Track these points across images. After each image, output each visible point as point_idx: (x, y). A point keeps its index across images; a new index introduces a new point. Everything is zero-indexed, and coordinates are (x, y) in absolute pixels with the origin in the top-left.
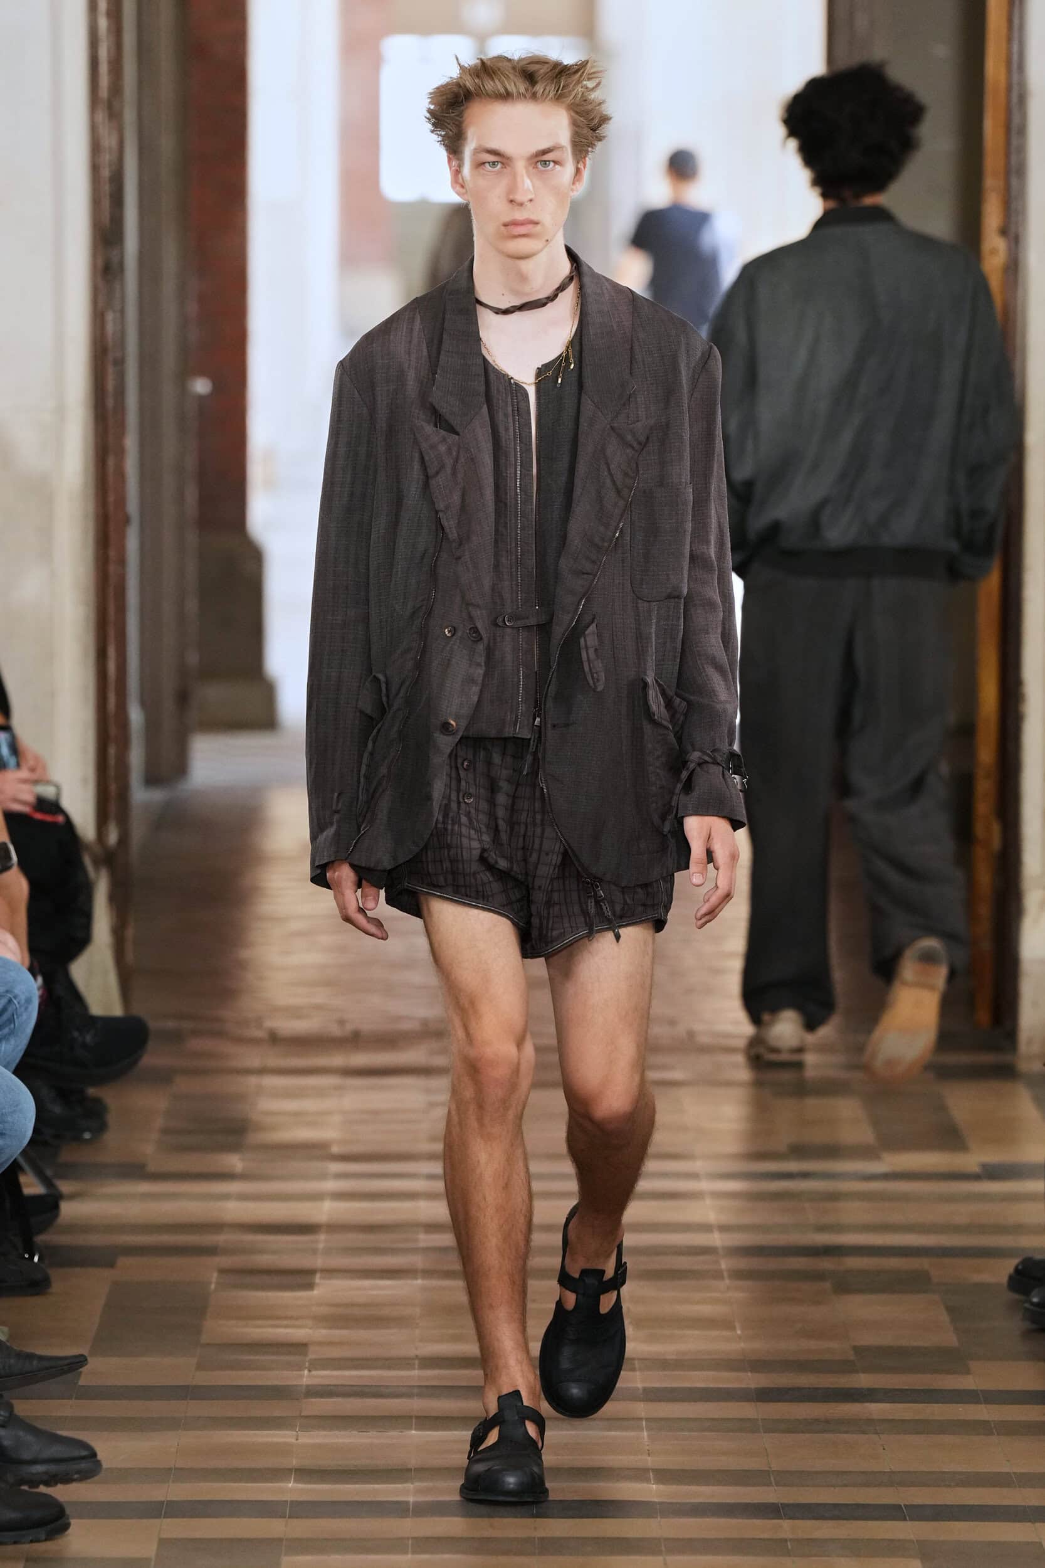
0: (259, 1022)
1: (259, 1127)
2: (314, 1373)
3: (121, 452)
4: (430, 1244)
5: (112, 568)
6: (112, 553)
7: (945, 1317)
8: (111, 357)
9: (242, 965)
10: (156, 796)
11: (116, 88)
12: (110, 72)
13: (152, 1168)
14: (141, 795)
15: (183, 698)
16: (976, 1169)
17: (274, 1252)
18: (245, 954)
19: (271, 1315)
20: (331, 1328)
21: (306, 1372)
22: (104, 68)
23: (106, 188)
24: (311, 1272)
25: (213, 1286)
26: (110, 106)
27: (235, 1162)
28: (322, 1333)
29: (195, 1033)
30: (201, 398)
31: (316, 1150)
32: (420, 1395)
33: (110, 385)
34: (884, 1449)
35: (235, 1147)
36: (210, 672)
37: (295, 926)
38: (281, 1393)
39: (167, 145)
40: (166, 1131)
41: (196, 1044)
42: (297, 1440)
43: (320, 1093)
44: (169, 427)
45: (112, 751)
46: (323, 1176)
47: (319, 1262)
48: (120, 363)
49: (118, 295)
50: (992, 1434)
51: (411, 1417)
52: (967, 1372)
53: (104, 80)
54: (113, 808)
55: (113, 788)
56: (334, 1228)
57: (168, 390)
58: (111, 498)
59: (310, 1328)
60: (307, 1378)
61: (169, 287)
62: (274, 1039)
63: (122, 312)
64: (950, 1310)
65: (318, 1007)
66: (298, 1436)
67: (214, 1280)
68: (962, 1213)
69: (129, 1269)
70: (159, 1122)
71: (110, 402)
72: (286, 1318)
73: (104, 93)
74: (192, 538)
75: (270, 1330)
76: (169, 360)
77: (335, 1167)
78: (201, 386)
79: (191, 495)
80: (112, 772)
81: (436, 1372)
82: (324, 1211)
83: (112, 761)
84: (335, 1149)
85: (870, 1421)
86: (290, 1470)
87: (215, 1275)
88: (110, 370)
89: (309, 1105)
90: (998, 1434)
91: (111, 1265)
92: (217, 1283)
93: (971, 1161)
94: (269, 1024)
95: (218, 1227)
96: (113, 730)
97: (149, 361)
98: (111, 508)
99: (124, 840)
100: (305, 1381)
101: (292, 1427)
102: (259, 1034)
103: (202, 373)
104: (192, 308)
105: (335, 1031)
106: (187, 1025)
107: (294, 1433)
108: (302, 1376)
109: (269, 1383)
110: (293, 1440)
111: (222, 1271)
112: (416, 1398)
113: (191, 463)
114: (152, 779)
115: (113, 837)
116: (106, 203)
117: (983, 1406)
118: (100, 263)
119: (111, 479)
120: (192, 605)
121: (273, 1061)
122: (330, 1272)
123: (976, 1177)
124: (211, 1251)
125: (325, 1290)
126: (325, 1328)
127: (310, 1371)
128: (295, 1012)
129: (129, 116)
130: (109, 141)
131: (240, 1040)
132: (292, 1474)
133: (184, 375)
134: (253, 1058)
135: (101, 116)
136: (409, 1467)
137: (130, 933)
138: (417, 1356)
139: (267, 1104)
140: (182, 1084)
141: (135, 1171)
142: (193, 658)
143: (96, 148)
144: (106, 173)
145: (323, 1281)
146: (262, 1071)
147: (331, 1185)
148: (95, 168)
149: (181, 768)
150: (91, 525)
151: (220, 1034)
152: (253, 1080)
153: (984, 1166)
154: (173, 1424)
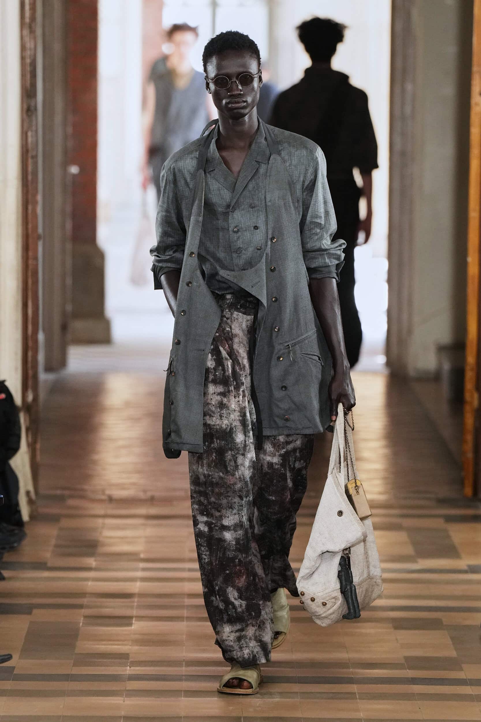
0: (103, 491)
1: (104, 545)
2: (132, 668)
3: (35, 203)
4: (190, 604)
5: (30, 262)
6: (30, 254)
7: (450, 642)
8: (30, 155)
9: (95, 462)
10: (50, 377)
11: (33, 18)
12: (30, 9)
13: (49, 565)
14: (43, 376)
15: (64, 328)
16: (466, 568)
17: (111, 607)
18: (96, 457)
19: (110, 639)
20: (141, 646)
21: (128, 668)
22: (27, 7)
23: (28, 69)
24: (131, 618)
25: (81, 624)
26: (30, 27)
27: (92, 562)
28: (136, 648)
29: (71, 497)
30: (74, 176)
31: (133, 557)
32: (186, 680)
33: (30, 169)
34: (420, 708)
35: (92, 555)
36: (77, 315)
37: (121, 443)
38: (115, 678)
39: (57, 47)
40: (57, 546)
41: (71, 502)
42: (124, 702)
43: (135, 527)
44: (58, 190)
45: (30, 354)
46: (136, 570)
47: (135, 612)
48: (35, 157)
49: (34, 123)
50: (474, 701)
51: (182, 691)
52: (461, 669)
53: (27, 14)
54: (30, 383)
55: (30, 372)
56: (142, 595)
57: (58, 172)
58: (30, 226)
59: (130, 646)
60: (129, 670)
61: (58, 119)
62: (111, 499)
63: (36, 131)
64: (452, 638)
65: (134, 484)
66: (124, 700)
67: (82, 621)
68: (458, 590)
69: (39, 615)
70: (53, 542)
71: (30, 178)
72: (118, 640)
73: (27, 20)
74: (69, 246)
75: (110, 647)
76: (58, 157)
77: (142, 565)
78: (74, 170)
79: (69, 225)
80: (30, 365)
81: (194, 668)
82: (136, 587)
83: (30, 359)
84: (142, 556)
85: (413, 695)
86: (121, 717)
87: (82, 619)
88: (30, 161)
89: (128, 533)
90: (477, 701)
91: (30, 613)
92: (83, 623)
93: (463, 563)
94: (108, 492)
95: (83, 595)
96: (30, 344)
97: (48, 156)
98: (30, 231)
99: (36, 399)
100: (128, 672)
101: (121, 695)
102: (103, 497)
103: (74, 163)
104: (70, 130)
105: (142, 495)
106: (67, 492)
107: (123, 698)
108: (126, 670)
109: (110, 673)
110: (122, 702)
111: (85, 617)
112: (184, 681)
113: (69, 209)
114: (49, 369)
115: (30, 397)
116: (28, 76)
117: (469, 687)
118: (25, 107)
119: (30, 216)
120: (69, 281)
121: (110, 512)
122: (140, 618)
123: (466, 572)
124: (81, 607)
125: (137, 626)
126: (137, 645)
127: (130, 667)
128: (122, 486)
129: (39, 31)
130: (30, 45)
131: (93, 501)
132: (121, 719)
133: (65, 164)
134: (99, 509)
135: (26, 32)
136: (181, 716)
137: (38, 446)
138: (184, 660)
139: (107, 533)
140: (65, 523)
141: (41, 566)
142: (69, 308)
143: (23, 48)
144: (28, 61)
145: (136, 622)
146: (105, 516)
147: (140, 574)
148: (23, 58)
149: (63, 363)
150: (20, 240)
151: (82, 497)
152: (100, 521)
153: (469, 566)
154: (62, 694)
